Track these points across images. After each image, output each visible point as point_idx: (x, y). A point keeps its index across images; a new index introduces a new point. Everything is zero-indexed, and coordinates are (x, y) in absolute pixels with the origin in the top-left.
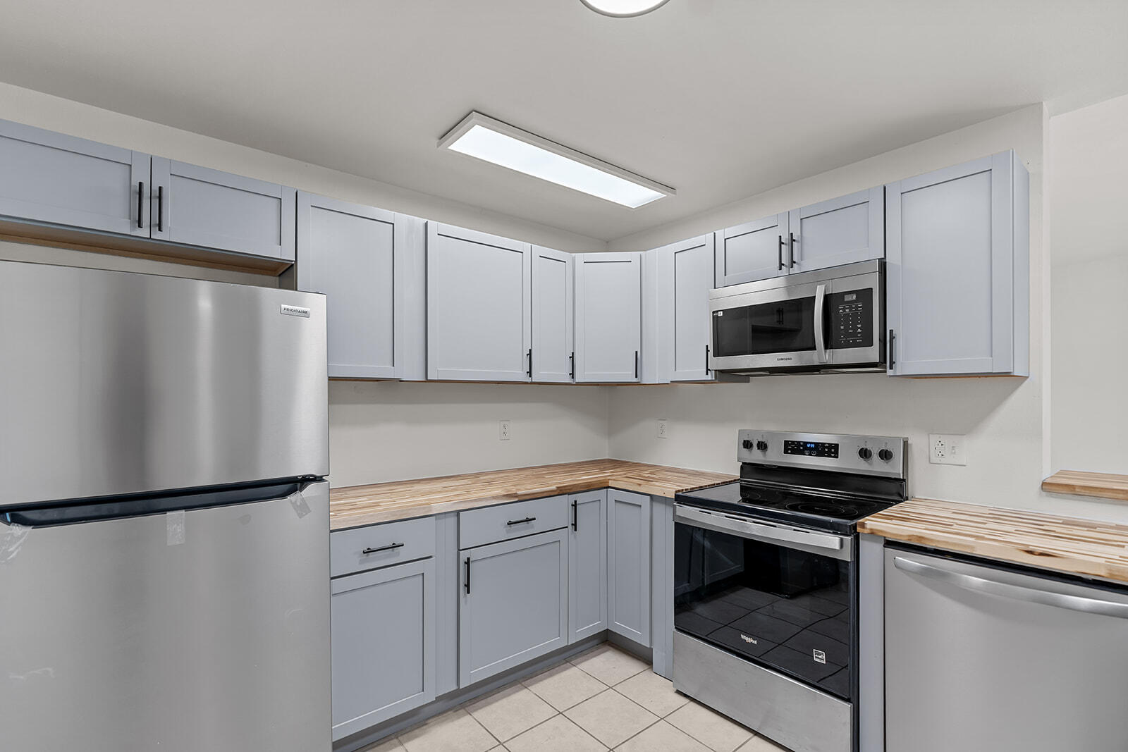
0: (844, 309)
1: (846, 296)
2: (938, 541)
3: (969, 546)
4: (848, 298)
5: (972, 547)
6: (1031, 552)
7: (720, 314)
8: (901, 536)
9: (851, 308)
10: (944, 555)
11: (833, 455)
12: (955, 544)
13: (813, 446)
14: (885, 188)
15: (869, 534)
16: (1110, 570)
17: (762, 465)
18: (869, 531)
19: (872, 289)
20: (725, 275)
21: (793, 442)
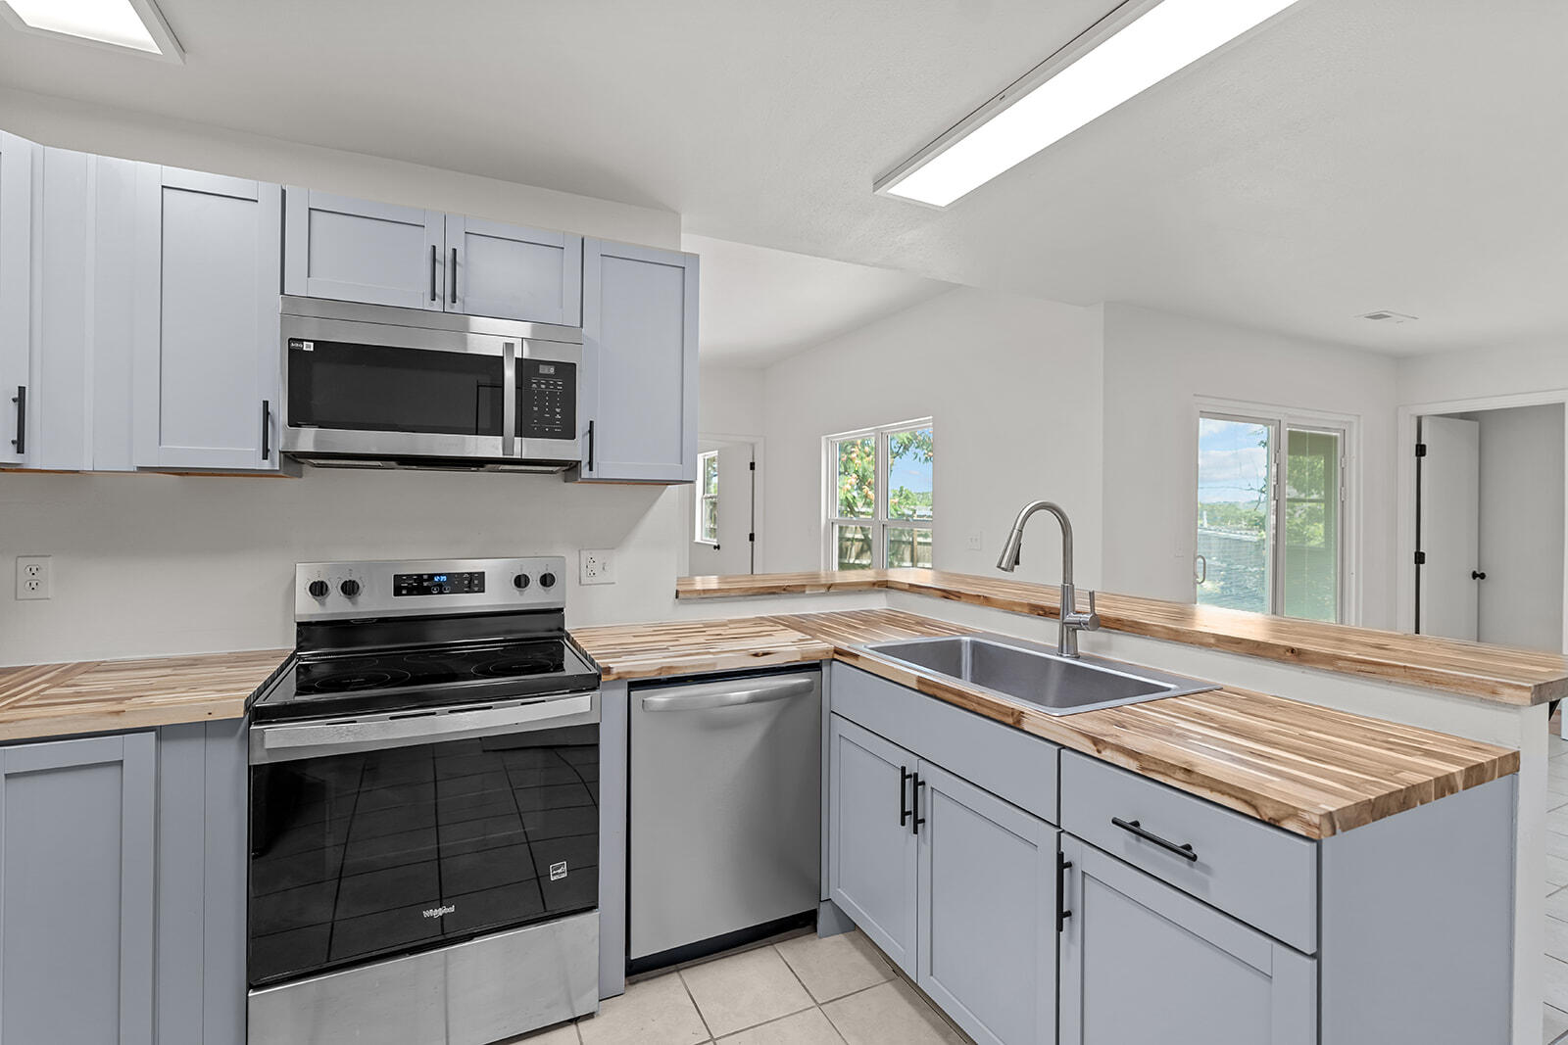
0: (539, 384)
1: (541, 366)
2: (686, 667)
3: (708, 665)
4: (543, 370)
5: (715, 664)
6: (756, 655)
7: (309, 347)
8: (650, 672)
9: (547, 384)
10: (685, 681)
11: (476, 589)
12: (701, 666)
13: (444, 578)
14: (583, 240)
15: (615, 680)
16: (802, 654)
17: (347, 622)
18: (615, 677)
19: (575, 364)
20: (309, 276)
21: (409, 576)
